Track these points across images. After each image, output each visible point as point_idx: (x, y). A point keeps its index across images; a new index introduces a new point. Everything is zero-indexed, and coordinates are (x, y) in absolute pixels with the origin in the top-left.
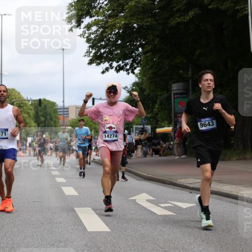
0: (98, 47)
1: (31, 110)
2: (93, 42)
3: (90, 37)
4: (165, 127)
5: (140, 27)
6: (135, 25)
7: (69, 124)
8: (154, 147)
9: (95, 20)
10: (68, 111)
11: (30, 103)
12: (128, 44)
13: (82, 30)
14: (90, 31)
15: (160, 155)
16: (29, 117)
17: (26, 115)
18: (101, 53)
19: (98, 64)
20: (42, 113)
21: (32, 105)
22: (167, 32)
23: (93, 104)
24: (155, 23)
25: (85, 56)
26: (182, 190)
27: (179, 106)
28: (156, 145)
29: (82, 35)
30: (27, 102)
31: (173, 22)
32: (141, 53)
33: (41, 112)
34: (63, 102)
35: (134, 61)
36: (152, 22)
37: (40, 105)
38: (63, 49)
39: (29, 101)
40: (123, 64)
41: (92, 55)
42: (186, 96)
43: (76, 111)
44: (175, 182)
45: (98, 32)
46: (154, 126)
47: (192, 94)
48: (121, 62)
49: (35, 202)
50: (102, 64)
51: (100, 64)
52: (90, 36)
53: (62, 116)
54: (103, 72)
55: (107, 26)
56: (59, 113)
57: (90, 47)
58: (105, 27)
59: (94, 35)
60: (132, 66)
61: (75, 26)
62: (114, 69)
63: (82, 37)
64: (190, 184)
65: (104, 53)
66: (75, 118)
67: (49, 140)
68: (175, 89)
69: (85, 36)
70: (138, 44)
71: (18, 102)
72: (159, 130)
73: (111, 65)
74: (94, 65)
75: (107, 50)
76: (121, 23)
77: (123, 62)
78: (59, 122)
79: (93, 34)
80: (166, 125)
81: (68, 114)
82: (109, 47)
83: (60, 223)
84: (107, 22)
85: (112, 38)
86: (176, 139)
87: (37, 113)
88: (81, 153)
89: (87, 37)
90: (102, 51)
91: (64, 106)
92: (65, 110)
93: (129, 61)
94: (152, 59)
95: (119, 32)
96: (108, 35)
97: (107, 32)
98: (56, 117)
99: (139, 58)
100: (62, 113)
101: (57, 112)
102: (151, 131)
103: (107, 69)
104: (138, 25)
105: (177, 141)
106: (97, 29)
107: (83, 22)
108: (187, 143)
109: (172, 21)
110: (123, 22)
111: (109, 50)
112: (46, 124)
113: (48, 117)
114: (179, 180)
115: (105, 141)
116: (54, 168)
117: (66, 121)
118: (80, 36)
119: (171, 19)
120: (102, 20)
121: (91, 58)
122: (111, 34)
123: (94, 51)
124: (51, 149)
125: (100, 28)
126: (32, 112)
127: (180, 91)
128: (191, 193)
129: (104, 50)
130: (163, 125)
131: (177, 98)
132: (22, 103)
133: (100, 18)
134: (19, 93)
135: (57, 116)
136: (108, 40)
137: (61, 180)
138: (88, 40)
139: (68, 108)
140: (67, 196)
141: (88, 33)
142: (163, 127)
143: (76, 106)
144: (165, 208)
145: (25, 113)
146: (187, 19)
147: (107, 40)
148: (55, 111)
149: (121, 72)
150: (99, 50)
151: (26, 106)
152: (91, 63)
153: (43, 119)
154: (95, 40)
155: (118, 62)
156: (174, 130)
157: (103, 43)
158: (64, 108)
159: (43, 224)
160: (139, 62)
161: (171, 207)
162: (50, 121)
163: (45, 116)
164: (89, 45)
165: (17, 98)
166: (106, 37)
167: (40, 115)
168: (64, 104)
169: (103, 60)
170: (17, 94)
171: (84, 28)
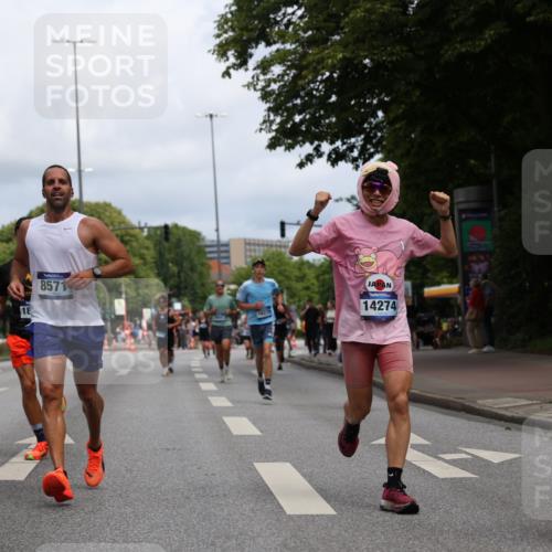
0: (287, 109)
1: (147, 248)
2: (275, 100)
3: (269, 89)
4: (443, 283)
5: (377, 66)
6: (367, 61)
7: (231, 278)
8: (421, 329)
9: (278, 50)
10: (228, 251)
11: (145, 233)
12: (353, 102)
13: (251, 73)
14: (269, 76)
15: (436, 347)
16: (145, 264)
17: (137, 261)
18: (295, 124)
19: (290, 147)
20: (172, 256)
21: (148, 237)
22: (437, 76)
23: (283, 235)
24: (410, 55)
25: (261, 130)
26: (489, 422)
27: (472, 238)
28: (424, 323)
29: (251, 85)
30: (137, 231)
31: (449, 53)
32: (383, 122)
33: (170, 253)
34: (217, 230)
35: (367, 140)
36: (403, 55)
37: (167, 239)
38: (211, 116)
39: (141, 229)
40: (345, 147)
41: (274, 127)
42: (485, 215)
43: (246, 250)
44: (473, 405)
45: (286, 78)
46: (418, 281)
47: (499, 211)
48: (339, 143)
49: (168, 450)
50: (298, 147)
51: (293, 148)
52: (269, 86)
53: (216, 261)
54: (301, 165)
55: (304, 63)
56: (209, 256)
57: (269, 109)
58: (301, 66)
59: (278, 84)
60: (363, 150)
61: (234, 64)
62: (325, 157)
63: (252, 88)
64: (506, 409)
65: (302, 122)
66: (244, 266)
67: (191, 315)
68: (461, 199)
69: (259, 87)
70: (375, 102)
71: (119, 232)
72: (429, 291)
73: (317, 149)
74: (280, 149)
75: (308, 117)
76: (335, 57)
77: (344, 144)
78: (209, 275)
79: (275, 81)
80: (445, 280)
81: (228, 258)
82: (312, 111)
84: (304, 55)
85: (317, 90)
86: (470, 310)
87: (161, 254)
89: (263, 89)
90: (297, 118)
91: (218, 241)
92: (223, 248)
93: (358, 141)
94: (409, 136)
95: (331, 76)
96: (308, 84)
97: (306, 77)
98: (203, 265)
99: (379, 134)
100: (216, 255)
101: (205, 253)
102: (413, 293)
103: (309, 158)
104: (372, 60)
105: (470, 314)
106: (284, 71)
107: (251, 56)
108: (493, 320)
109: (447, 51)
110: (340, 56)
111: (313, 115)
112: (183, 279)
113: (185, 264)
114: (480, 402)
115: (367, 319)
116: (205, 376)
117: (224, 272)
118: (248, 86)
119: (446, 47)
120: (294, 52)
121: (273, 134)
122: (314, 82)
123: (278, 120)
124: (195, 334)
125: (289, 68)
126: (150, 254)
127: (473, 205)
128: (508, 428)
129: (301, 117)
130: (438, 278)
131: (467, 219)
132: (127, 234)
133: (288, 46)
134: (119, 213)
135: (204, 261)
136: (309, 94)
137: (220, 402)
138: (265, 96)
139: (227, 245)
140: (237, 436)
141: (265, 80)
142: (439, 284)
143: (245, 240)
144: (453, 463)
145: (134, 255)
146: (480, 45)
147: (307, 94)
148: (201, 250)
149: (342, 164)
150: (290, 117)
151: (137, 240)
152: (272, 145)
153: (174, 269)
154: (279, 95)
155: (332, 143)
156: (464, 290)
157: (298, 101)
158: (219, 244)
159: (188, 498)
160: (380, 142)
161: (466, 460)
162: (189, 273)
163: (178, 263)
164: (268, 105)
165: (116, 224)
166: (304, 89)
167: (168, 261)
168: (218, 236)
169: (300, 138)
170: (115, 215)
171: (255, 69)
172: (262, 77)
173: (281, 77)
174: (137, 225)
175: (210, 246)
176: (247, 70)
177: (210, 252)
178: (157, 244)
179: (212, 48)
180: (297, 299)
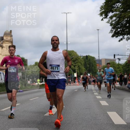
0: (116, 28)
1: (82, 61)
2: (114, 26)
7: (102, 68)
9: (115, 14)
10: (101, 62)
13: (108, 19)
16: (82, 65)
17: (80, 64)
18: (118, 31)
19: (117, 37)
21: (82, 59)
23: (114, 58)
25: (110, 33)
29: (108, 22)
33: (87, 62)
34: (99, 57)
37: (87, 59)
38: (98, 30)
39: (81, 57)
41: (113, 32)
43: (105, 61)
45: (116, 20)
48: (129, 36)
49: (87, 109)
50: (119, 37)
51: (118, 37)
52: (112, 22)
54: (119, 41)
56: (97, 63)
57: (112, 28)
58: (120, 17)
59: (114, 22)
62: (125, 39)
63: (108, 23)
65: (120, 31)
66: (105, 65)
67: (92, 77)
71: (75, 57)
73: (123, 37)
74: (115, 37)
76: (128, 15)
78: (96, 67)
79: (114, 21)
81: (101, 63)
82: (122, 28)
83: (100, 120)
84: (121, 15)
85: (124, 23)
87: (85, 63)
88: (108, 83)
89: (111, 23)
90: (119, 30)
92: (100, 61)
95: (127, 20)
96: (122, 22)
97: (121, 20)
98: (95, 65)
100: (98, 63)
101: (96, 62)
103: (121, 39)
106: (116, 19)
107: (108, 15)
112: (90, 68)
113: (91, 65)
116: (95, 91)
117: (100, 67)
118: (107, 22)
120: (118, 14)
121: (113, 34)
123: (114, 30)
125: (117, 18)
126: (83, 63)
129: (120, 29)
132: (77, 58)
133: (117, 13)
134: (76, 53)
135: (96, 64)
136: (122, 24)
137: (99, 97)
138: (111, 25)
139: (101, 60)
140: (103, 106)
141: (111, 21)
143: (105, 59)
145: (79, 63)
150: (117, 30)
151: (80, 59)
152: (113, 36)
153: (88, 66)
154: (115, 24)
155: (127, 35)
162: (92, 67)
163: (89, 64)
164: (112, 27)
165: (75, 55)
166: (120, 23)
167: (87, 64)
168: (99, 58)
169: (119, 35)
170: (75, 53)
171: (109, 18)
172: (110, 20)
173: (115, 20)
174: (80, 56)
175: (97, 60)
176: (107, 19)
177: (97, 62)
178: (84, 60)
179: (99, 14)
180: (117, 73)
